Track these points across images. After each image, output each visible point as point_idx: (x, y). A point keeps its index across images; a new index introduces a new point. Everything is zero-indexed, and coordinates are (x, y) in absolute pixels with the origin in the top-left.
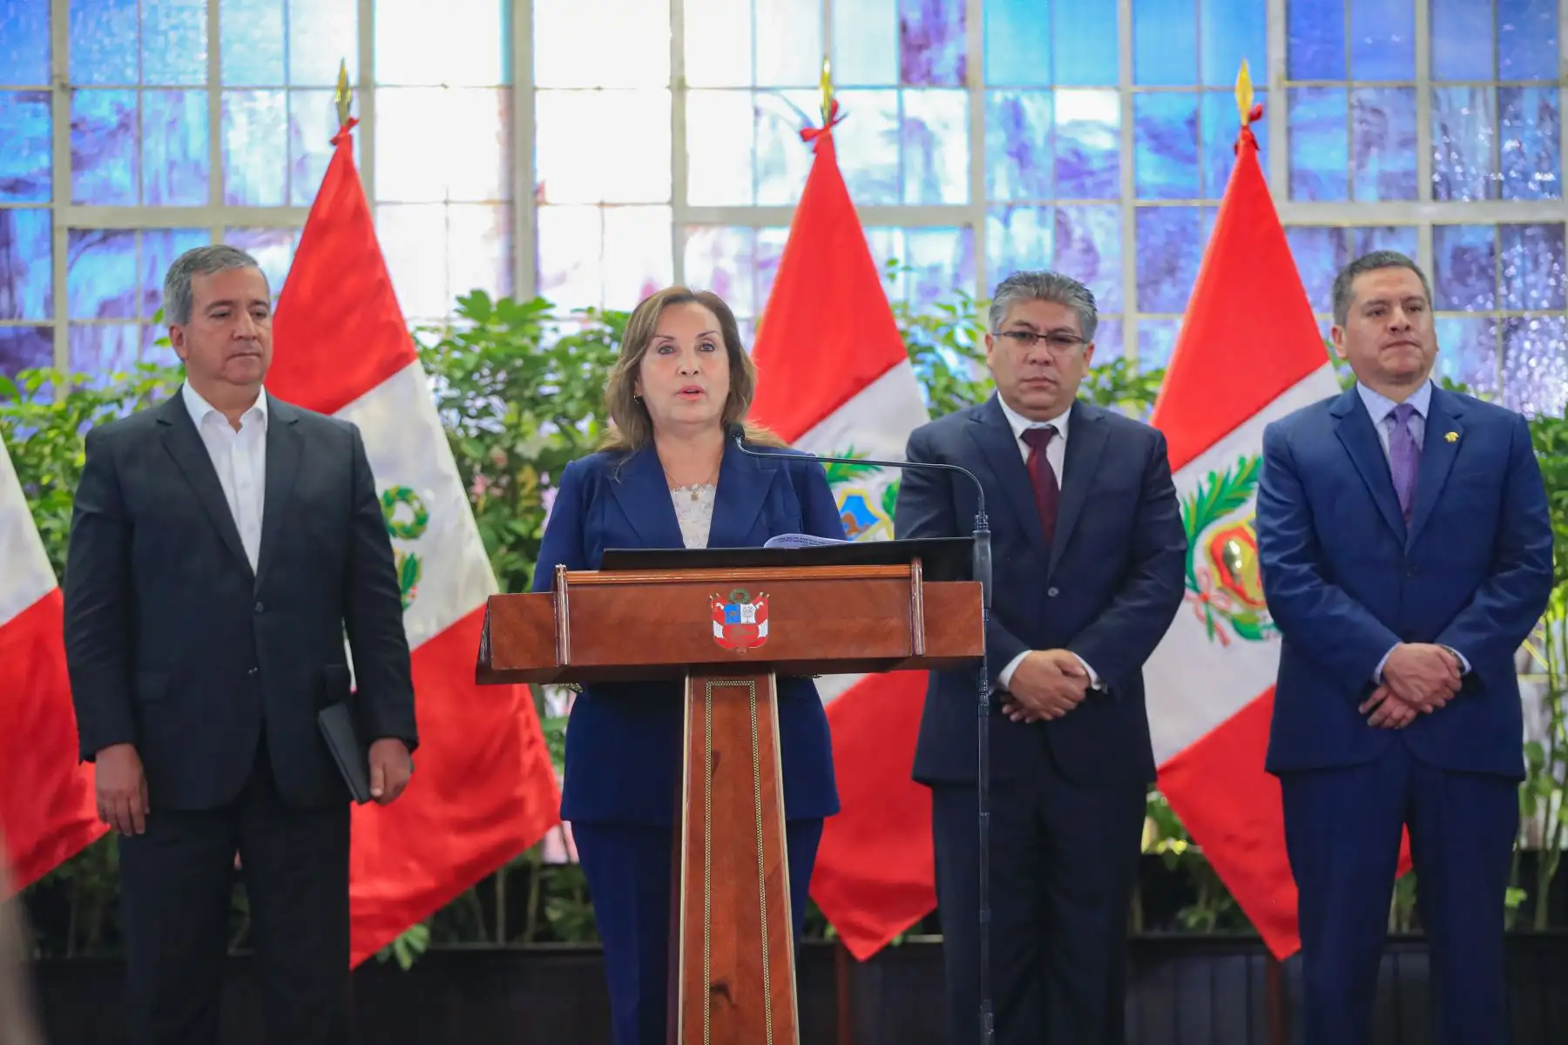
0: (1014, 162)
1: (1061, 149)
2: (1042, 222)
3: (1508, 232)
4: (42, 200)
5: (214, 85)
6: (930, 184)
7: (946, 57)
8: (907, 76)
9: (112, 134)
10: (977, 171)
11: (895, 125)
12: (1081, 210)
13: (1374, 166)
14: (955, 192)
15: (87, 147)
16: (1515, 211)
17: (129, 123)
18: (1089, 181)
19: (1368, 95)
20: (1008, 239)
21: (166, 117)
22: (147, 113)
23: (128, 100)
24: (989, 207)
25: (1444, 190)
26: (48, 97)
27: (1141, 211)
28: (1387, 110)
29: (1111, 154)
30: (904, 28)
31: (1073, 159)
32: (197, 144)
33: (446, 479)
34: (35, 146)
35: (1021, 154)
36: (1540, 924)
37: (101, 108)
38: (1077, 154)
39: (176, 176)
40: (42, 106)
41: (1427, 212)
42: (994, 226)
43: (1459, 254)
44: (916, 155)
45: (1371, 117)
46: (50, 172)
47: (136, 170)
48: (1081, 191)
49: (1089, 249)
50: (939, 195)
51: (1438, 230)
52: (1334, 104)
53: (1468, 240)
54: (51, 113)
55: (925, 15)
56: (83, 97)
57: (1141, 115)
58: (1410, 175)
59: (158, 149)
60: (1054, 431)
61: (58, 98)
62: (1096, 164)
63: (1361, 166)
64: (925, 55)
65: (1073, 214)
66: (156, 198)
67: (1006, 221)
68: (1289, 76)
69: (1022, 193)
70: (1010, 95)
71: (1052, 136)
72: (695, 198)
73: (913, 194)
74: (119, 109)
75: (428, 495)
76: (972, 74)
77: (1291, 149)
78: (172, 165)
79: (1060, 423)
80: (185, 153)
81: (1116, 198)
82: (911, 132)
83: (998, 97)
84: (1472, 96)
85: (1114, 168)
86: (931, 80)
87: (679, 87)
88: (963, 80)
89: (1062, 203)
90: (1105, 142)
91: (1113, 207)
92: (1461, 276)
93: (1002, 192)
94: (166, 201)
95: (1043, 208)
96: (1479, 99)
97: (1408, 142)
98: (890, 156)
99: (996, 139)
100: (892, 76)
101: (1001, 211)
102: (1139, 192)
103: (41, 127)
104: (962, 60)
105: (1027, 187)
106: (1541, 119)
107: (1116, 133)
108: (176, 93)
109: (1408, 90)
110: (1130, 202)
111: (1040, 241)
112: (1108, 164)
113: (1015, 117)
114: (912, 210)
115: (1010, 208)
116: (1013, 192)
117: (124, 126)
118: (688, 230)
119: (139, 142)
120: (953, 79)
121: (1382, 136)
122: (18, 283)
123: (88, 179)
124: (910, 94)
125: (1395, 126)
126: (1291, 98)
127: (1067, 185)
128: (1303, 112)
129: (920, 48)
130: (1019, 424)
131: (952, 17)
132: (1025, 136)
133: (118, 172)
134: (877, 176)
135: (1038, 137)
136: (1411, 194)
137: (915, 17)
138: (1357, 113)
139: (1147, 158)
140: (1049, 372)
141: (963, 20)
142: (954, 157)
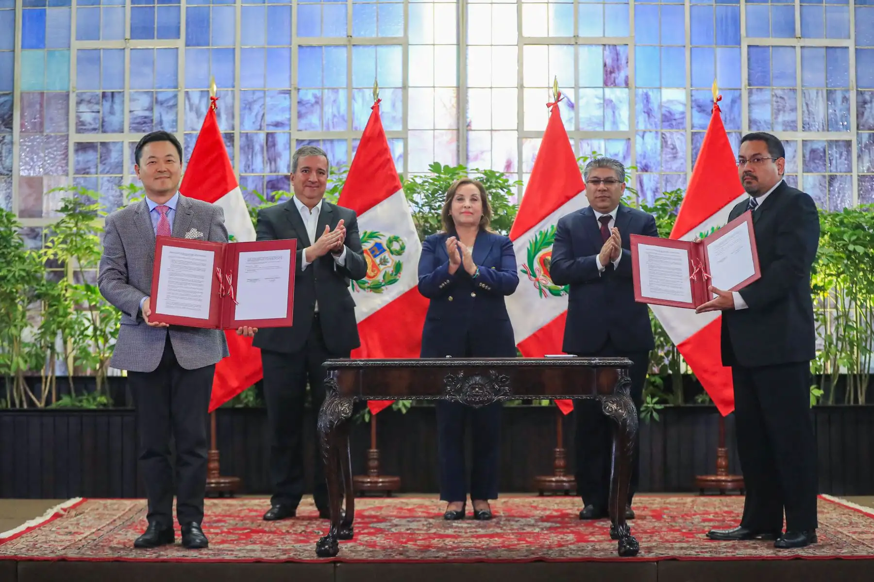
0: (646, 115)
1: (664, 111)
2: (656, 138)
3: (831, 143)
4: (287, 130)
5: (349, 87)
6: (614, 123)
7: (621, 77)
8: (606, 84)
9: (312, 105)
10: (632, 118)
11: (602, 101)
12: (671, 133)
13: (781, 118)
14: (624, 127)
15: (303, 110)
16: (834, 136)
17: (318, 101)
18: (674, 123)
19: (779, 93)
20: (644, 143)
21: (332, 98)
22: (325, 98)
23: (318, 93)
24: (637, 132)
25: (806, 127)
26: (288, 92)
27: (693, 134)
28: (786, 98)
29: (683, 113)
30: (605, 65)
31: (667, 114)
32: (343, 109)
33: (413, 233)
34: (283, 110)
35: (649, 113)
36: (830, 403)
37: (308, 96)
38: (670, 112)
39: (336, 120)
40: (287, 95)
41: (800, 136)
42: (639, 139)
43: (813, 151)
44: (609, 112)
45: (779, 100)
46: (290, 119)
47: (321, 118)
48: (671, 126)
49: (674, 148)
50: (618, 127)
51: (804, 142)
52: (766, 95)
53: (815, 146)
54: (290, 98)
55: (613, 60)
56: (301, 92)
57: (693, 98)
58: (794, 122)
59: (329, 110)
60: (611, 217)
61: (294, 93)
62: (677, 116)
63: (776, 118)
64: (613, 75)
65: (668, 135)
66: (328, 128)
67: (643, 137)
68: (749, 85)
69: (649, 127)
70: (645, 91)
71: (660, 106)
72: (527, 128)
73: (608, 127)
74: (315, 96)
75: (404, 239)
76: (631, 82)
77: (750, 112)
78: (334, 116)
79: (613, 213)
80: (339, 112)
81: (684, 128)
82: (607, 103)
83: (640, 91)
84: (817, 93)
85: (683, 118)
86: (615, 84)
87: (521, 87)
88: (627, 85)
89: (664, 131)
90: (681, 108)
91: (682, 131)
92: (813, 159)
93: (641, 127)
94: (332, 130)
95: (657, 132)
96: (820, 94)
97: (794, 109)
98: (598, 113)
99: (640, 106)
100: (601, 84)
101: (641, 134)
102: (693, 127)
103: (286, 103)
104: (627, 77)
105: (651, 125)
106: (843, 102)
107: (685, 105)
108: (335, 90)
109: (794, 90)
110: (689, 131)
111: (656, 144)
112: (681, 116)
113: (647, 98)
114: (608, 132)
115: (644, 132)
116: (646, 127)
117: (317, 102)
118: (524, 140)
119: (322, 108)
120: (624, 85)
121: (784, 107)
122: (278, 160)
123: (304, 121)
124: (607, 90)
125: (789, 104)
126: (750, 93)
127: (667, 124)
128: (755, 98)
129: (611, 73)
130: (598, 215)
131: (623, 61)
132: (650, 106)
133: (314, 119)
134: (595, 120)
135: (654, 105)
136: (794, 129)
137: (609, 62)
138: (774, 99)
139: (696, 114)
140: (606, 194)
141: (627, 62)
142: (624, 113)
